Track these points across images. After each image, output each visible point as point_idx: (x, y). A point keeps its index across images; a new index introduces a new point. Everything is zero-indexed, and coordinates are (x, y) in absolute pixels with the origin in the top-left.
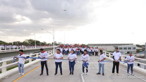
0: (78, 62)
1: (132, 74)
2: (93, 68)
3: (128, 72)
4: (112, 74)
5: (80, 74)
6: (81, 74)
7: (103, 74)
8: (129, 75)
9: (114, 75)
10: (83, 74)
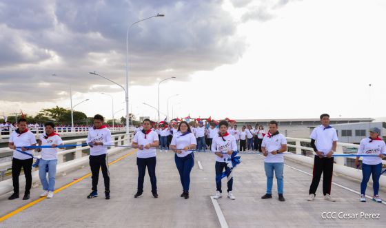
0: (201, 167)
1: (374, 200)
2: (248, 182)
3: (363, 192)
4: (308, 198)
5: (209, 197)
6: (212, 197)
7: (281, 198)
8: (364, 200)
9: (313, 200)
10: (216, 197)
